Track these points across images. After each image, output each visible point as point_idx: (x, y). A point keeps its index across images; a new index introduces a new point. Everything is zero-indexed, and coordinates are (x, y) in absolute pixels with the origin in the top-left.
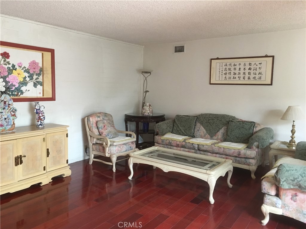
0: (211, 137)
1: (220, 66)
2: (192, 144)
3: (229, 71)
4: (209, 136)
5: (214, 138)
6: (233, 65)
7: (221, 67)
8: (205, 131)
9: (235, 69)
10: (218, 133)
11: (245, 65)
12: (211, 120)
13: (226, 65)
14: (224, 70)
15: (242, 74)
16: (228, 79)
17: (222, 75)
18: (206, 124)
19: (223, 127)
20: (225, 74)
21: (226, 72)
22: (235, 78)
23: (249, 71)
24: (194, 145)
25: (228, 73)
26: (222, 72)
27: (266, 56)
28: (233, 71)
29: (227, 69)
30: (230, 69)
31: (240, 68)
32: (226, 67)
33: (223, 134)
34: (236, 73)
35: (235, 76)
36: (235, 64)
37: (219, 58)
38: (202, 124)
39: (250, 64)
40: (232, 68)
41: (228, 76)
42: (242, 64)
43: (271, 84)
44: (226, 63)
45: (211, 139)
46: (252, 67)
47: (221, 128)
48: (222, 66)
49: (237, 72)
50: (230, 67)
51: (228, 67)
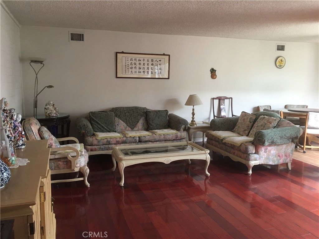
0: (132, 129)
1: (126, 60)
2: (134, 137)
3: (135, 66)
4: (129, 128)
5: (135, 129)
6: (137, 60)
7: (127, 62)
8: (124, 124)
9: (140, 64)
10: (138, 124)
11: (148, 61)
12: (127, 113)
13: (131, 60)
14: (129, 64)
15: (146, 68)
16: (134, 73)
17: (128, 69)
18: (124, 117)
19: (141, 118)
20: (131, 68)
21: (132, 66)
22: (140, 72)
23: (152, 66)
24: (136, 138)
25: (133, 67)
26: (128, 67)
27: (164, 55)
28: (138, 66)
29: (133, 64)
30: (135, 64)
31: (144, 64)
32: (132, 61)
33: (143, 124)
34: (141, 68)
35: (140, 70)
36: (140, 59)
37: (124, 52)
38: (120, 118)
39: (152, 60)
40: (138, 63)
41: (134, 70)
42: (146, 60)
43: (169, 78)
44: (131, 58)
45: (132, 131)
46: (154, 63)
47: (140, 120)
48: (128, 60)
49: (142, 66)
50: (135, 62)
51: (133, 62)
